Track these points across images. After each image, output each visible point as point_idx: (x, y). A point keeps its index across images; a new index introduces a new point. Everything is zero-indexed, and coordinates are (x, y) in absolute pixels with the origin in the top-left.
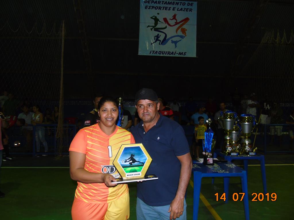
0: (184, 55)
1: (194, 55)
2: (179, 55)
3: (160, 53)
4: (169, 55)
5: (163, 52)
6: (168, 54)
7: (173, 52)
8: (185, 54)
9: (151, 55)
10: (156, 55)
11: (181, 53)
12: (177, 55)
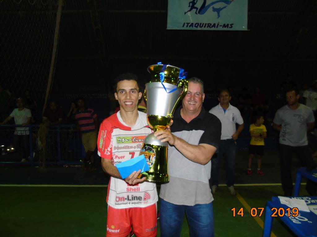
0: (230, 27)
1: (245, 28)
2: (223, 27)
3: (197, 25)
4: (209, 29)
5: (201, 24)
6: (207, 27)
7: (214, 24)
8: (232, 27)
9: (185, 28)
10: (191, 28)
11: (226, 25)
12: (220, 28)
